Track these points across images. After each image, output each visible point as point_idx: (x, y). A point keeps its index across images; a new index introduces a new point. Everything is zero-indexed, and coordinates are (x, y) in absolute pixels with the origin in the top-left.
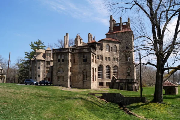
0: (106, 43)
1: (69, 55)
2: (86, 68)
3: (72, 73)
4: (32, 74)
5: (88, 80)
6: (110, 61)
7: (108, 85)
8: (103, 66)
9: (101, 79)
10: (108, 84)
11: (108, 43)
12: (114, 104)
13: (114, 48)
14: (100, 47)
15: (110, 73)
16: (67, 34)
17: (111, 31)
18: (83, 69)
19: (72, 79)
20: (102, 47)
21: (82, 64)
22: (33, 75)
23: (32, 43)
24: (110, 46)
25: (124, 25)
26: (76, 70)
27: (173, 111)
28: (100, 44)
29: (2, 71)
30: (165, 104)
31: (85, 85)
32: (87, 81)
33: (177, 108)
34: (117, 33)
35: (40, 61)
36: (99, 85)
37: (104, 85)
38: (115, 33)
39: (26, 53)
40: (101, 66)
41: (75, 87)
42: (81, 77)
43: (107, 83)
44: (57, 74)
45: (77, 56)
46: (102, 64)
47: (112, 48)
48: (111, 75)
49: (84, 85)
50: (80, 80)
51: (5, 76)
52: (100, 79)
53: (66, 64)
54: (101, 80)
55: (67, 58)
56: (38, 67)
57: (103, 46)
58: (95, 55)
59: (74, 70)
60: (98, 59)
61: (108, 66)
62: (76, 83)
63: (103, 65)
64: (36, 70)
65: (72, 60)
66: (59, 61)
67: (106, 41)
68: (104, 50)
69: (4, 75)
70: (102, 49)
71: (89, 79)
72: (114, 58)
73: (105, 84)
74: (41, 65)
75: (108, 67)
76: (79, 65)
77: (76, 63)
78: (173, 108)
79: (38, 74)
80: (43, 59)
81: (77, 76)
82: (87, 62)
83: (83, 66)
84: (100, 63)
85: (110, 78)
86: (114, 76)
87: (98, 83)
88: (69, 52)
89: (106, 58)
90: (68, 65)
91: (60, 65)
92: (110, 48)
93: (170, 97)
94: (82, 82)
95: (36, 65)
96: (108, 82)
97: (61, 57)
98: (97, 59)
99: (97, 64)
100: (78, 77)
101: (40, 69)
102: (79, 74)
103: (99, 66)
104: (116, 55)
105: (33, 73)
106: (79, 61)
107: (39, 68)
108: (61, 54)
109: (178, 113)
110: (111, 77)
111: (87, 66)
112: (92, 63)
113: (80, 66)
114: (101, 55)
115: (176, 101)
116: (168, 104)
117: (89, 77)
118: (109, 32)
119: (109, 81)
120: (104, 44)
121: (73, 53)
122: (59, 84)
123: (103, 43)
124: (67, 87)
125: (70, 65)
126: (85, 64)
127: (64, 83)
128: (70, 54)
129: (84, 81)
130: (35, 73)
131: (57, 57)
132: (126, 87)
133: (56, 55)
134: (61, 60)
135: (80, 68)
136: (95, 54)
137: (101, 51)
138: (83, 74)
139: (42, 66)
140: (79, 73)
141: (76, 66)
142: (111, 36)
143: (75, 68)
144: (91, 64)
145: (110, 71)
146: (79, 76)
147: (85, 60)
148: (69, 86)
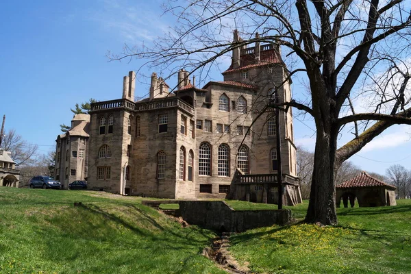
0: (219, 91)
1: (123, 116)
2: (164, 148)
3: (134, 161)
4: (60, 168)
5: (168, 177)
6: (229, 132)
7: (224, 192)
8: (211, 146)
9: (206, 176)
10: (222, 188)
11: (224, 91)
12: (204, 230)
13: (240, 104)
14: (204, 100)
15: (228, 162)
16: (131, 73)
17: (235, 66)
18: (157, 151)
19: (133, 174)
20: (209, 99)
21: (155, 138)
22: (61, 170)
23: (77, 106)
24: (229, 99)
25: (266, 51)
26: (142, 152)
27: (358, 247)
28: (204, 92)
29: (14, 166)
30: (341, 227)
31: (161, 188)
32: (166, 179)
33: (375, 238)
34: (247, 69)
35: (77, 139)
36: (201, 191)
37: (213, 191)
38: (244, 70)
39: (64, 127)
40: (206, 146)
41: (138, 193)
42: (152, 168)
43: (220, 186)
44: (97, 163)
45: (144, 119)
46: (209, 140)
47: (233, 102)
48: (232, 167)
49: (158, 188)
50: (149, 175)
51: (17, 177)
52: (203, 175)
53: (116, 137)
54: (205, 179)
55: (119, 123)
56: (71, 152)
57: (212, 97)
58: (189, 118)
59: (137, 153)
60: (200, 127)
61: (223, 144)
62: (142, 185)
63: (212, 143)
64: (68, 158)
65: (134, 128)
66: (102, 131)
67: (219, 87)
68: (214, 108)
69: (15, 174)
70: (209, 106)
71: (172, 174)
72: (240, 127)
73: (216, 189)
74: (79, 147)
75: (225, 148)
76: (150, 140)
77: (143, 135)
78: (363, 237)
79: (71, 168)
80: (84, 134)
81: (143, 168)
82: (168, 132)
83: (158, 142)
84: (203, 138)
85: (228, 174)
86: (239, 169)
87: (199, 187)
88: (125, 109)
89: (220, 125)
90: (122, 139)
91: (104, 139)
92: (231, 104)
93: (366, 211)
94: (155, 181)
95: (68, 148)
96: (223, 183)
97: (107, 122)
98: (196, 129)
99: (197, 139)
100: (145, 169)
101: (76, 156)
102: (148, 162)
103: (201, 145)
104: (246, 120)
105: (62, 166)
106: (149, 130)
107: (75, 154)
108: (107, 114)
109: (372, 254)
110: (232, 172)
111: (166, 142)
112: (179, 136)
113: (152, 142)
114: (206, 118)
115: (381, 221)
116: (350, 228)
117: (170, 167)
118: (231, 67)
119: (227, 181)
120: (216, 94)
121: (136, 112)
122: (99, 186)
123: (213, 92)
124: (118, 193)
125: (127, 140)
126: (163, 138)
127: (110, 184)
128: (127, 115)
129: (158, 180)
130: (67, 165)
131: (99, 123)
132: (265, 194)
133: (96, 117)
134: (107, 129)
135: (151, 147)
136: (191, 116)
137: (206, 109)
138: (157, 162)
139: (80, 149)
140: (148, 160)
141: (143, 144)
142: (235, 76)
143: (139, 148)
144: (176, 136)
145: (229, 158)
146: (148, 166)
147: (163, 128)
148: (122, 190)
